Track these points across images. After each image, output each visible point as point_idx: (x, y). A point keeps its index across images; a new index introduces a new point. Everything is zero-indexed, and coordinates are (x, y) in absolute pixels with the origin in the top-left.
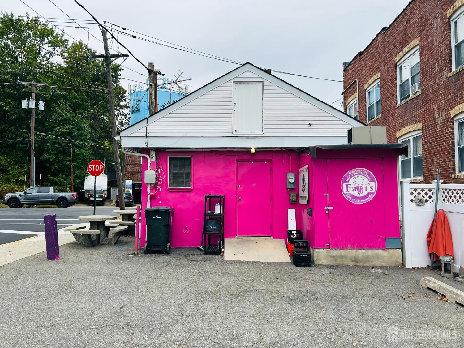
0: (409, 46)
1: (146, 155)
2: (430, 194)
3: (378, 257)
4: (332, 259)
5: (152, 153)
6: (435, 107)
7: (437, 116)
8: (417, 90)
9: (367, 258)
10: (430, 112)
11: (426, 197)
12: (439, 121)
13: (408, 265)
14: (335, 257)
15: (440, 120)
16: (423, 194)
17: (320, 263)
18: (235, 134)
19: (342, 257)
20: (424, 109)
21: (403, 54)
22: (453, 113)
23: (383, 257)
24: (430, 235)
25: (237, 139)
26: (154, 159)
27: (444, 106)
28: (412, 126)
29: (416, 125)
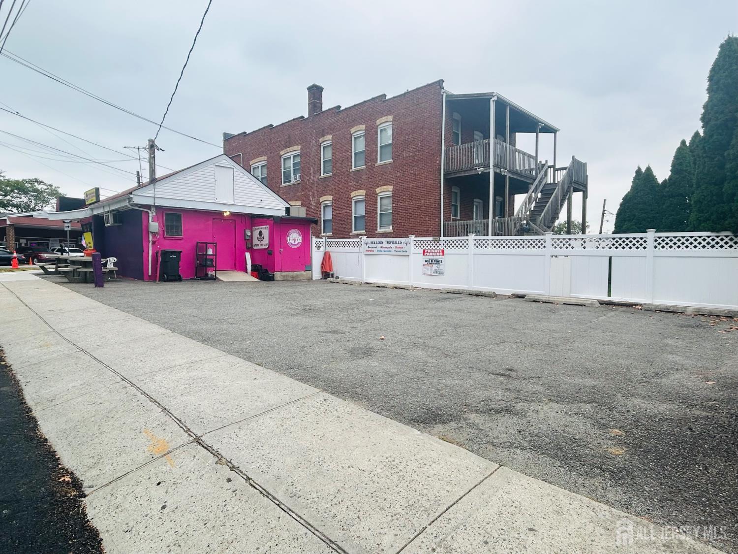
0: (292, 148)
1: (148, 211)
2: (322, 243)
3: (302, 275)
4: (282, 277)
5: (153, 209)
6: (311, 193)
7: (311, 199)
8: (298, 180)
9: (297, 276)
10: (307, 196)
11: (321, 245)
12: (313, 203)
13: (314, 279)
14: (284, 276)
15: (314, 201)
16: (319, 243)
17: (277, 279)
18: (217, 201)
19: (287, 276)
20: (303, 193)
21: (287, 152)
22: (321, 200)
23: (304, 275)
24: (323, 264)
25: (218, 204)
26: (154, 214)
27: (316, 194)
28: (294, 202)
29: (297, 202)
